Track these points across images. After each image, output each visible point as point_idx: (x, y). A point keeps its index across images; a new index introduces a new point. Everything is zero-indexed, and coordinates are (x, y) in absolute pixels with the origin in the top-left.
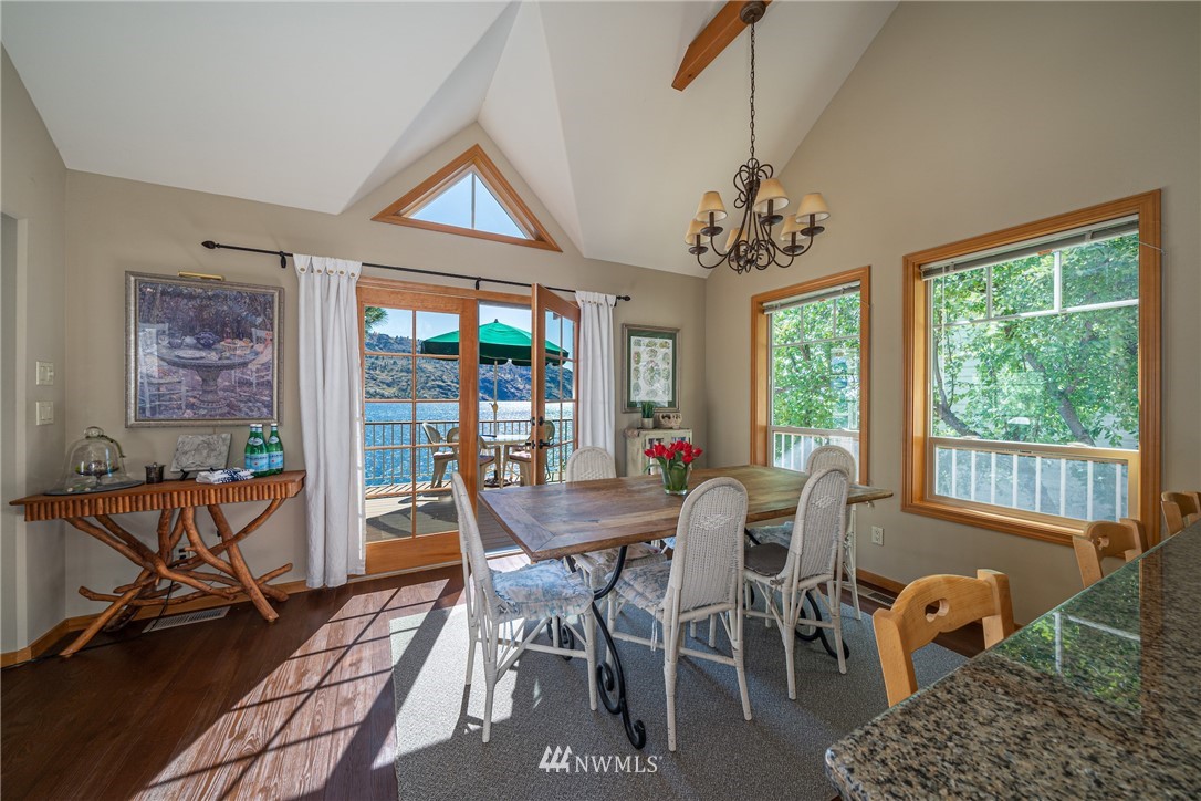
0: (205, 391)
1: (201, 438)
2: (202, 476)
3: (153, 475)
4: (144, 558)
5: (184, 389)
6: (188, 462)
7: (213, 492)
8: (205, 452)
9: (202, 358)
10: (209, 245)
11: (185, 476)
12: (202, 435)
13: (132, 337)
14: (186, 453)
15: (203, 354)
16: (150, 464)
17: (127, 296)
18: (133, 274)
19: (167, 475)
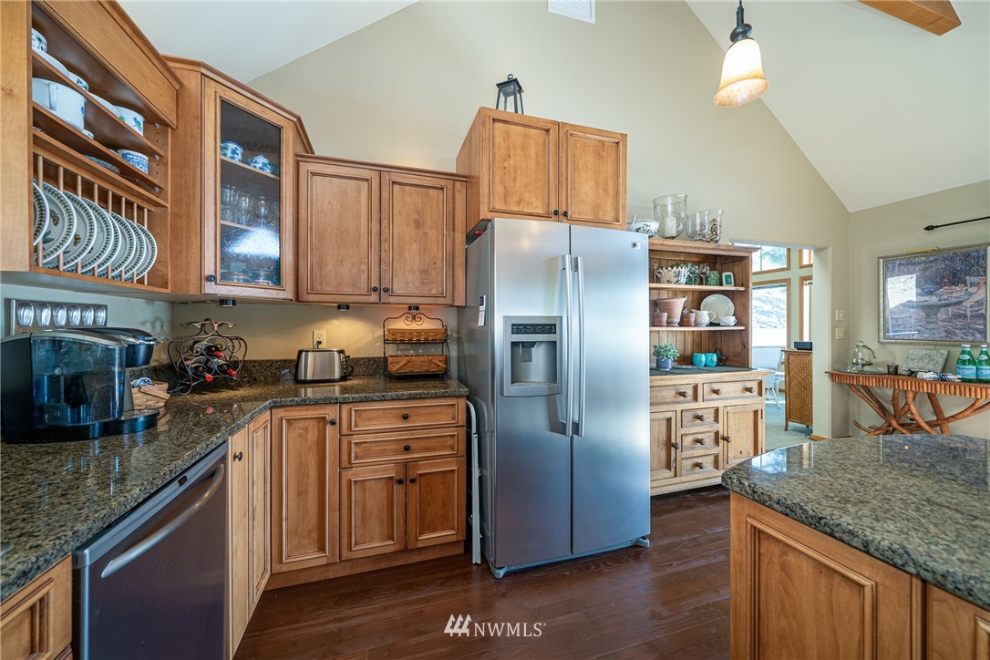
0: (928, 322)
1: (925, 352)
2: (921, 375)
3: (891, 370)
4: (885, 415)
5: (913, 321)
6: (914, 366)
7: (925, 384)
8: (926, 361)
9: (926, 301)
10: (929, 228)
11: (912, 374)
12: (926, 350)
13: (882, 293)
14: (913, 360)
15: (927, 298)
16: (890, 364)
17: (878, 271)
18: (882, 258)
19: (900, 371)
